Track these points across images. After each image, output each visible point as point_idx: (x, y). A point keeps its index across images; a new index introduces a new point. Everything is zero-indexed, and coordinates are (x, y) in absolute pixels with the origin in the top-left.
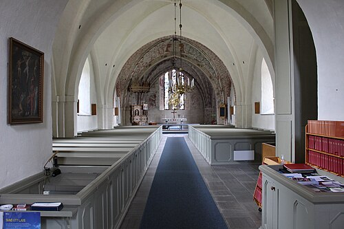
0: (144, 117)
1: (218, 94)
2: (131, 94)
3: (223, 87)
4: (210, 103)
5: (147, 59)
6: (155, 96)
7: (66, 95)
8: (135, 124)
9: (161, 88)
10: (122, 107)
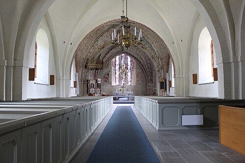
0: (98, 89)
1: (158, 71)
2: (88, 71)
3: (163, 65)
4: (152, 80)
5: (100, 42)
6: (108, 74)
7: (15, 60)
8: (90, 95)
9: (113, 68)
10: (81, 80)
